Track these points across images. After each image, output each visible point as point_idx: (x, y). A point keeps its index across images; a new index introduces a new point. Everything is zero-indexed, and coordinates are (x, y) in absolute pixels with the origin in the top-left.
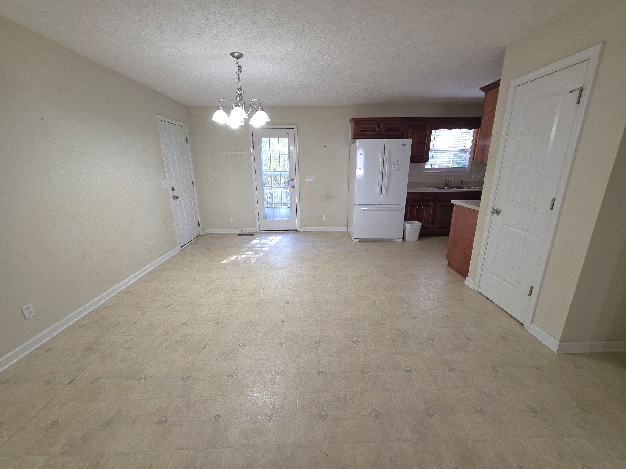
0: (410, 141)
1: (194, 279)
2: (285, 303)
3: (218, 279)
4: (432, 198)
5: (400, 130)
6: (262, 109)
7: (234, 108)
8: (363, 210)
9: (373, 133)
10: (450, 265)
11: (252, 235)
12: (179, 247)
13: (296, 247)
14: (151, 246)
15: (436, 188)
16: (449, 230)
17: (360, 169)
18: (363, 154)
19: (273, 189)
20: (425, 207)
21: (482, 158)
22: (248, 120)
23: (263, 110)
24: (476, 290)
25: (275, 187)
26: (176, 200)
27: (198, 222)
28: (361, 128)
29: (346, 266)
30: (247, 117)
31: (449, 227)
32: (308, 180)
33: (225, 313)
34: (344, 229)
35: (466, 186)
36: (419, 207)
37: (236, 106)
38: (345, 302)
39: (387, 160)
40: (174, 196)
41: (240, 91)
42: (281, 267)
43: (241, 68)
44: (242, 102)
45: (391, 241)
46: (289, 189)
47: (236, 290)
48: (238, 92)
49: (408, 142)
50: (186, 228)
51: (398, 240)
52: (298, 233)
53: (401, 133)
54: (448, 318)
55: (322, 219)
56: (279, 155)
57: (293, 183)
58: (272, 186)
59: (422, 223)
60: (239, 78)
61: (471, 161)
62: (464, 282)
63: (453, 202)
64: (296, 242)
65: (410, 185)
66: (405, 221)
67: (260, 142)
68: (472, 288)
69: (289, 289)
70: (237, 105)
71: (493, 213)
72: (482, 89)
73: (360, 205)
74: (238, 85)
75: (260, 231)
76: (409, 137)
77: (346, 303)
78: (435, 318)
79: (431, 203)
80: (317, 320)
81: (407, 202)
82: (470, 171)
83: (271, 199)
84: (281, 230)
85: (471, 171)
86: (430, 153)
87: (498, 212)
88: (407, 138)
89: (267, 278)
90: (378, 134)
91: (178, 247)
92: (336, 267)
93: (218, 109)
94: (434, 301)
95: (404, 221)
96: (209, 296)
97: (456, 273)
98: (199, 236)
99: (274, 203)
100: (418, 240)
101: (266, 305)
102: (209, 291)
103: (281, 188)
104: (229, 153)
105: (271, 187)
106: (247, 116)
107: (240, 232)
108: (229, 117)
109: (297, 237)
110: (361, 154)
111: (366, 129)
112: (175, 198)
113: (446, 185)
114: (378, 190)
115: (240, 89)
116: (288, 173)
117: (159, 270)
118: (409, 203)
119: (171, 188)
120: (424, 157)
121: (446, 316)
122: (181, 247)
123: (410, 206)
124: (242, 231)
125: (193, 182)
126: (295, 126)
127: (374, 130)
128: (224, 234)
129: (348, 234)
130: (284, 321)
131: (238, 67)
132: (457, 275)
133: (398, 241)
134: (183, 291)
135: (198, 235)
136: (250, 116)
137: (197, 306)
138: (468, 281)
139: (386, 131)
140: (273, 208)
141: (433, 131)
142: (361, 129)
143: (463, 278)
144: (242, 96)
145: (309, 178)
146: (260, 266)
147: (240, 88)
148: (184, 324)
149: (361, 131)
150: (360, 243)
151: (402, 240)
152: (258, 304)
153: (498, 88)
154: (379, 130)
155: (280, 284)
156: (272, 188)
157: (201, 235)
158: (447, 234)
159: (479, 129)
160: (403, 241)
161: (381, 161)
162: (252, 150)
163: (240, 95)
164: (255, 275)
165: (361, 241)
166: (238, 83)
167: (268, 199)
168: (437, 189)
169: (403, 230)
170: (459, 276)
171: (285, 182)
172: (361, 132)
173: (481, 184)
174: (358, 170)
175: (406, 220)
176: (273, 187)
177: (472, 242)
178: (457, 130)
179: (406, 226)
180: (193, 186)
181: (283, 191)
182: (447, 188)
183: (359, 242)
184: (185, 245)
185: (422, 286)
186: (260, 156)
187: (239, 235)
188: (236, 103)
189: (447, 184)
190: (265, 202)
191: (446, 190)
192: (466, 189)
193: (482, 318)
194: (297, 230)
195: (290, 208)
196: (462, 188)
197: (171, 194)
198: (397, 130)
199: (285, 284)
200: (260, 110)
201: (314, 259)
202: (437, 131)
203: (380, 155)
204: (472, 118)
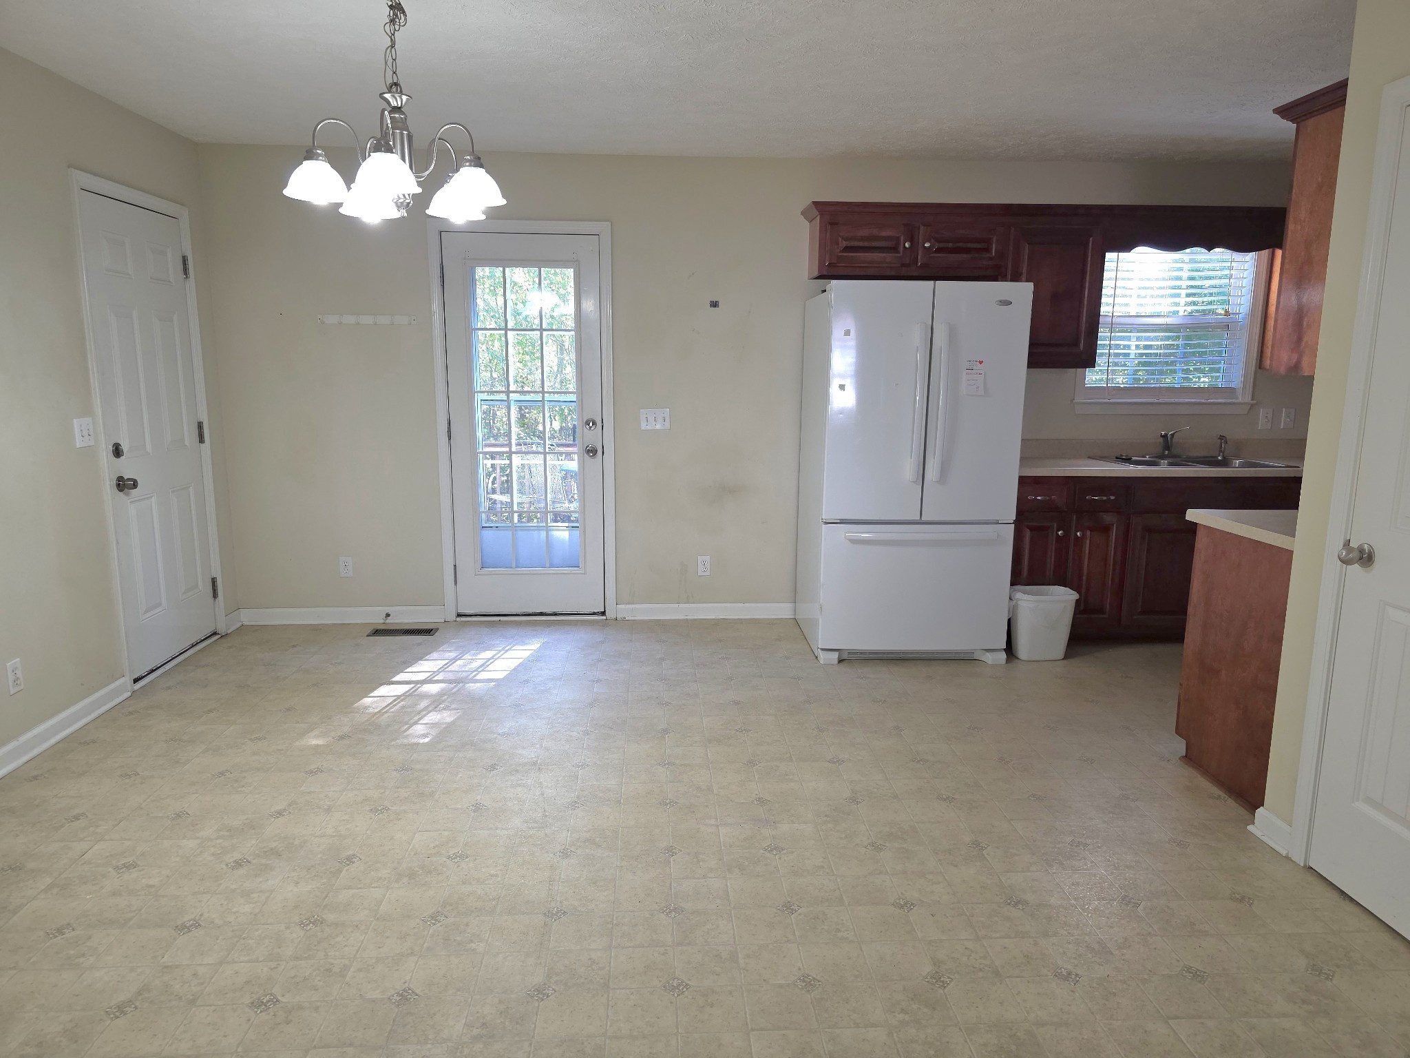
0: (1027, 288)
1: (178, 816)
2: (548, 914)
3: (280, 814)
4: (1112, 498)
5: (987, 250)
6: (478, 162)
7: (369, 155)
8: (854, 541)
9: (889, 257)
10: (1190, 758)
11: (428, 632)
12: (127, 680)
13: (598, 681)
14: (11, 677)
15: (1128, 460)
16: (1184, 621)
17: (842, 387)
18: (853, 333)
19: (514, 456)
20: (1088, 533)
21: (1295, 357)
22: (422, 200)
23: (481, 166)
24: (1297, 861)
25: (523, 448)
26: (127, 494)
27: (214, 581)
28: (846, 239)
29: (791, 760)
30: (419, 190)
31: (1181, 609)
32: (649, 428)
33: (297, 958)
34: (782, 611)
35: (1238, 457)
36: (1067, 533)
37: (377, 149)
38: (788, 908)
39: (941, 357)
40: (120, 479)
41: (396, 95)
42: (535, 764)
43: (404, 12)
44: (402, 134)
45: (963, 660)
46: (576, 457)
47: (350, 860)
48: (387, 96)
49: (1022, 293)
50: (160, 605)
51: (989, 658)
52: (605, 624)
53: (991, 259)
54: (1197, 976)
55: (700, 573)
56: (541, 330)
57: (592, 437)
58: (510, 445)
59: (1078, 590)
60: (393, 46)
61: (1254, 362)
62: (1250, 828)
63: (1192, 515)
64: (600, 661)
65: (1031, 449)
66: (1014, 583)
67: (471, 282)
68: (1284, 853)
69: (565, 854)
70: (383, 146)
71: (1346, 562)
72: (1284, 111)
73: (843, 522)
74: (389, 73)
75: (459, 615)
76: (1021, 274)
77: (792, 912)
78: (1146, 977)
79: (1108, 518)
80: (673, 989)
81: (1020, 512)
82: (1248, 399)
83: (508, 493)
84: (541, 614)
85: (1252, 400)
86: (1103, 333)
87: (1365, 558)
88: (1016, 278)
89: (478, 808)
90: (907, 261)
91: (122, 680)
92: (751, 763)
93: (310, 155)
94: (1137, 905)
95: (1012, 584)
96: (233, 887)
97: (1216, 791)
98: (215, 634)
99: (515, 508)
100: (1063, 659)
101: (467, 925)
102: (238, 864)
103: (545, 454)
104: (350, 319)
105: (506, 449)
106: (419, 184)
107: (377, 620)
108: (349, 188)
109: (602, 642)
110: (847, 333)
111: (866, 244)
112: (124, 485)
113: (1163, 453)
114: (909, 469)
115: (395, 87)
116: (573, 397)
117: (35, 778)
118: (1026, 516)
119: (111, 448)
120: (1076, 344)
121: (1189, 969)
122: (136, 681)
123: (1032, 529)
124: (388, 615)
125: (200, 426)
126: (604, 228)
127: (894, 249)
128: (316, 629)
129: (797, 630)
130: (540, 992)
131: (391, 7)
132: (1220, 796)
133: (990, 662)
134: (128, 867)
135: (208, 632)
136: (431, 186)
137: (183, 929)
138: (1265, 823)
139: (939, 250)
140: (514, 528)
141: (1110, 256)
142: (845, 244)
143: (1242, 812)
144: (403, 113)
145: (651, 419)
146: (451, 759)
147: (396, 84)
148: (121, 1009)
149: (847, 249)
150: (844, 668)
151: (1003, 655)
152: (434, 917)
153: (1337, 110)
154: (910, 247)
155: (531, 832)
156: (510, 453)
157: (222, 630)
158: (1176, 636)
159: (1279, 253)
160: (1008, 661)
161: (921, 357)
162: (436, 306)
163: (397, 109)
164: (432, 794)
165: (847, 658)
166: (390, 63)
167: (494, 491)
168: (1132, 467)
169: (1009, 620)
170: (1231, 802)
171: (561, 428)
172: (845, 254)
173: (1297, 448)
174: (834, 390)
175: (1016, 580)
176: (514, 449)
177: (1272, 669)
178: (1197, 254)
179: (1016, 603)
180: (201, 440)
181: (554, 466)
182: (1171, 464)
183: (840, 661)
184: (152, 671)
185: (1089, 841)
186: (469, 331)
187: (377, 632)
188: (379, 136)
189: (1168, 449)
190: (485, 505)
191: (1163, 470)
192: (1236, 469)
193: (1329, 978)
194: (603, 613)
195: (576, 533)
196: (1225, 463)
197: (108, 468)
198: (978, 250)
199: (548, 831)
200: (470, 166)
201: (665, 731)
202: (1122, 255)
203: (917, 338)
204: (1249, 212)
